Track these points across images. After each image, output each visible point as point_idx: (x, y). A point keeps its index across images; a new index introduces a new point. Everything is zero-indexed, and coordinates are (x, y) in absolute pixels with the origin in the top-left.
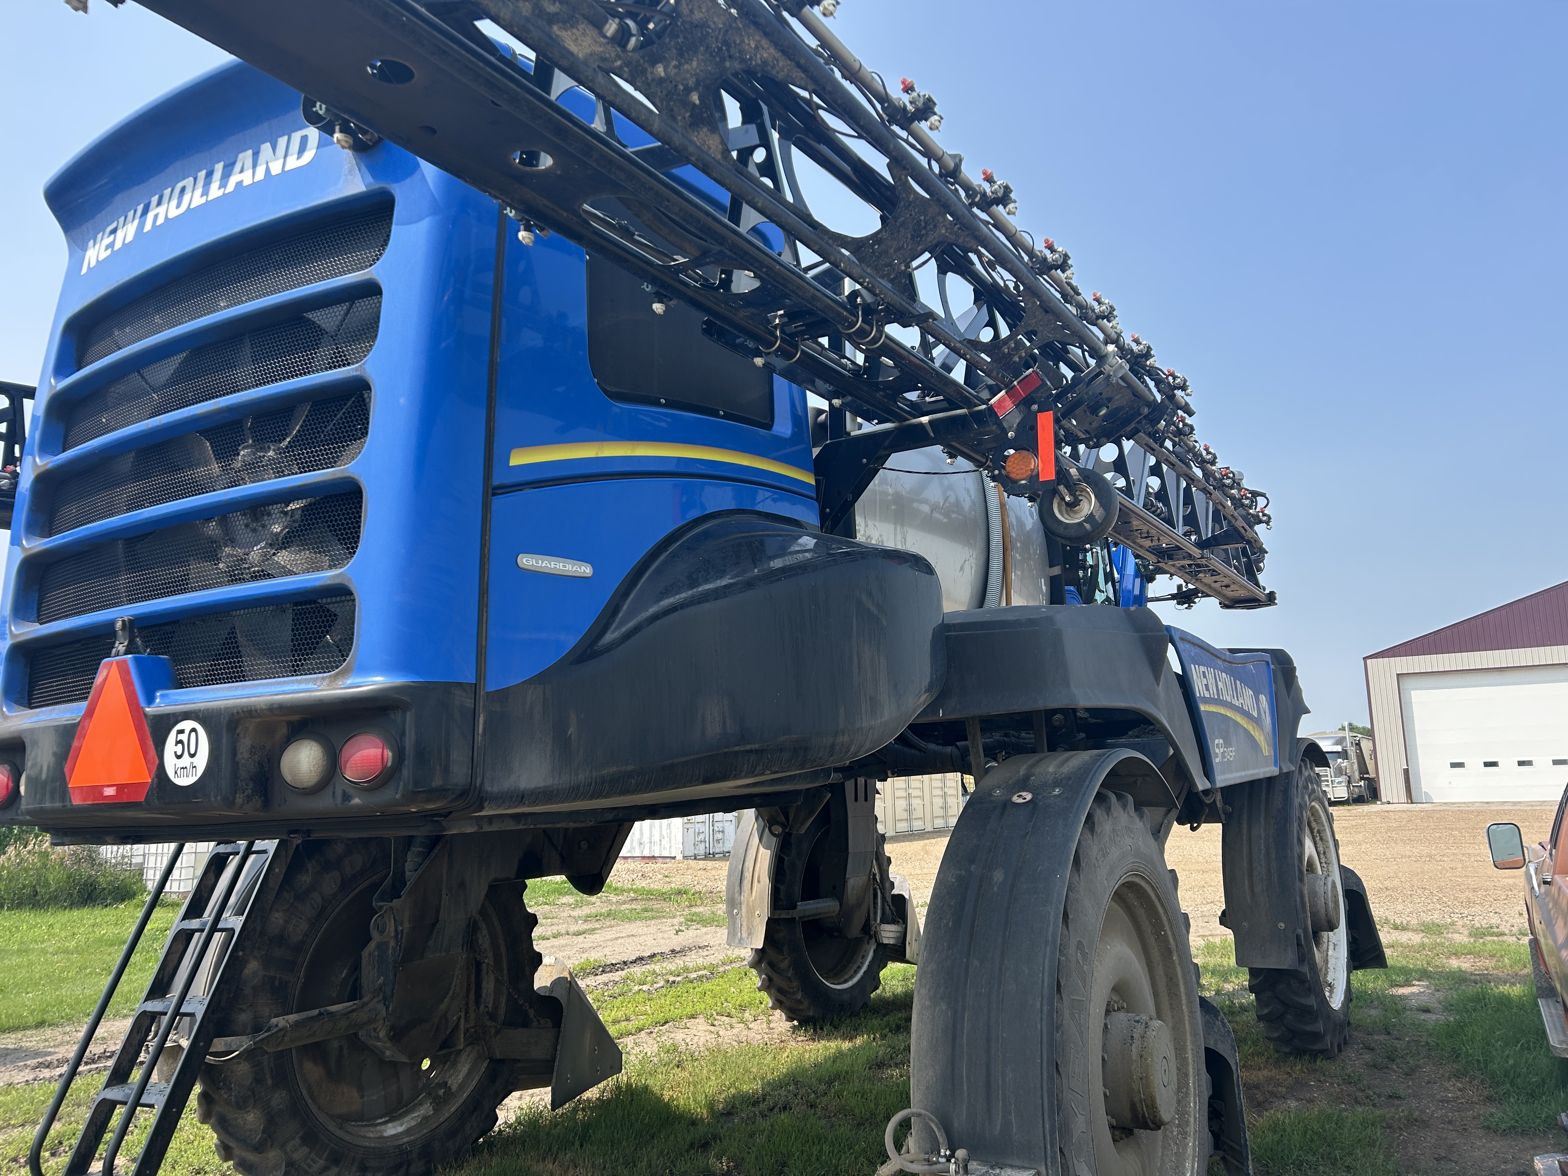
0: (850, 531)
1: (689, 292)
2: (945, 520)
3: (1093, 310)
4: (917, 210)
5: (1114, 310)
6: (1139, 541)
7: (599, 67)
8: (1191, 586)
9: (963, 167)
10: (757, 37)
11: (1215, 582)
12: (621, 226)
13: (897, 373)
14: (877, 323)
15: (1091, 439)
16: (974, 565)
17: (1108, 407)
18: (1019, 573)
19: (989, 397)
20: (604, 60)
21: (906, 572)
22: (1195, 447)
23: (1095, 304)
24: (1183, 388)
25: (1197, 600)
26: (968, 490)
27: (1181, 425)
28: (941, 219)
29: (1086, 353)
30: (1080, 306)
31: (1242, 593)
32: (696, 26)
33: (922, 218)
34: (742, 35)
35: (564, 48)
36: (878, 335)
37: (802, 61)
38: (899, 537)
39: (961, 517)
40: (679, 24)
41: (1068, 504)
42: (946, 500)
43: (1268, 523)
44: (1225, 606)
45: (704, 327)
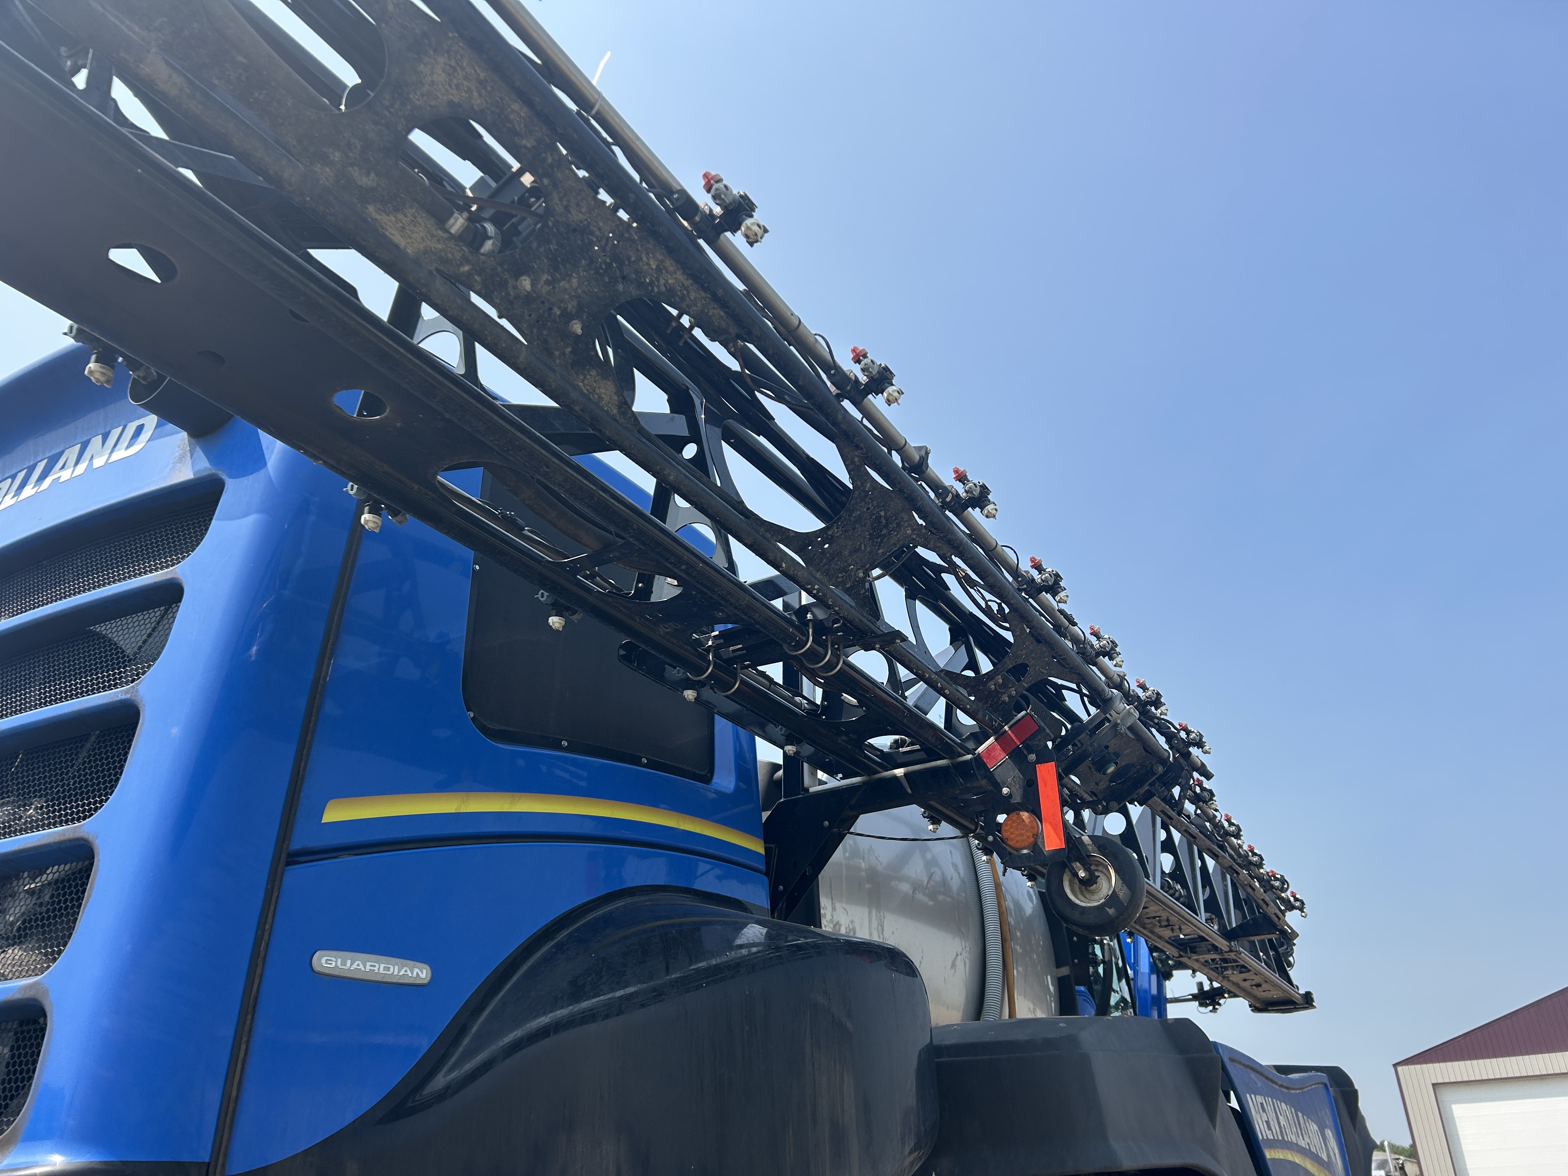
0: (813, 916)
1: (590, 599)
2: (931, 903)
3: (1092, 646)
4: (875, 503)
5: (1116, 646)
6: (1157, 930)
7: (437, 270)
8: (1216, 985)
9: (930, 462)
10: (660, 257)
11: (1245, 980)
12: (505, 517)
13: (862, 712)
14: (832, 646)
15: (1099, 802)
16: (967, 961)
17: (1116, 763)
18: (1020, 969)
19: (974, 747)
20: (445, 261)
21: (880, 972)
22: (1215, 817)
23: (1093, 640)
24: (1200, 744)
25: (1222, 1001)
26: (955, 866)
27: (1198, 790)
28: (906, 517)
29: (1085, 699)
30: (1075, 640)
31: (1275, 994)
32: (575, 230)
33: (882, 513)
34: (638, 250)
35: (384, 236)
36: (835, 660)
37: (720, 292)
38: (875, 924)
39: (949, 900)
40: (550, 224)
41: (1082, 881)
42: (930, 877)
43: (1301, 909)
44: (1256, 1009)
45: (622, 652)
